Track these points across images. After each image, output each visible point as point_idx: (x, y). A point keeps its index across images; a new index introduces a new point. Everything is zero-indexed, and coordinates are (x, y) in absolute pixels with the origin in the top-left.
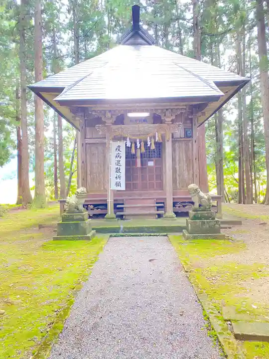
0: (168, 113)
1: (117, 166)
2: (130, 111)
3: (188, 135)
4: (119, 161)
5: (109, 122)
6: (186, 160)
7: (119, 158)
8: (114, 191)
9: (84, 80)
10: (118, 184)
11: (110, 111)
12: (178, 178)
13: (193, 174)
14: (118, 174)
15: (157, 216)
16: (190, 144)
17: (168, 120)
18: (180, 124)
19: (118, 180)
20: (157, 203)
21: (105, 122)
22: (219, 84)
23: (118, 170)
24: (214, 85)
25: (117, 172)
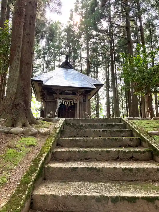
0: (78, 92)
2: (66, 91)
3: (84, 101)
5: (58, 94)
9: (51, 79)
11: (59, 90)
16: (85, 104)
17: (78, 94)
18: (82, 96)
22: (95, 85)
24: (93, 85)
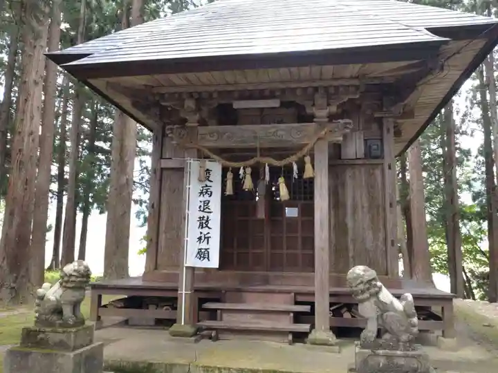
0: (318, 98)
1: (202, 214)
2: (240, 98)
3: (373, 154)
4: (207, 203)
6: (370, 207)
7: (206, 197)
8: (192, 269)
10: (203, 254)
12: (351, 247)
13: (385, 239)
14: (205, 231)
15: (290, 337)
16: (378, 174)
17: (322, 114)
18: (346, 123)
19: (204, 245)
20: (297, 303)
21: (185, 121)
23: (204, 223)
25: (201, 226)
